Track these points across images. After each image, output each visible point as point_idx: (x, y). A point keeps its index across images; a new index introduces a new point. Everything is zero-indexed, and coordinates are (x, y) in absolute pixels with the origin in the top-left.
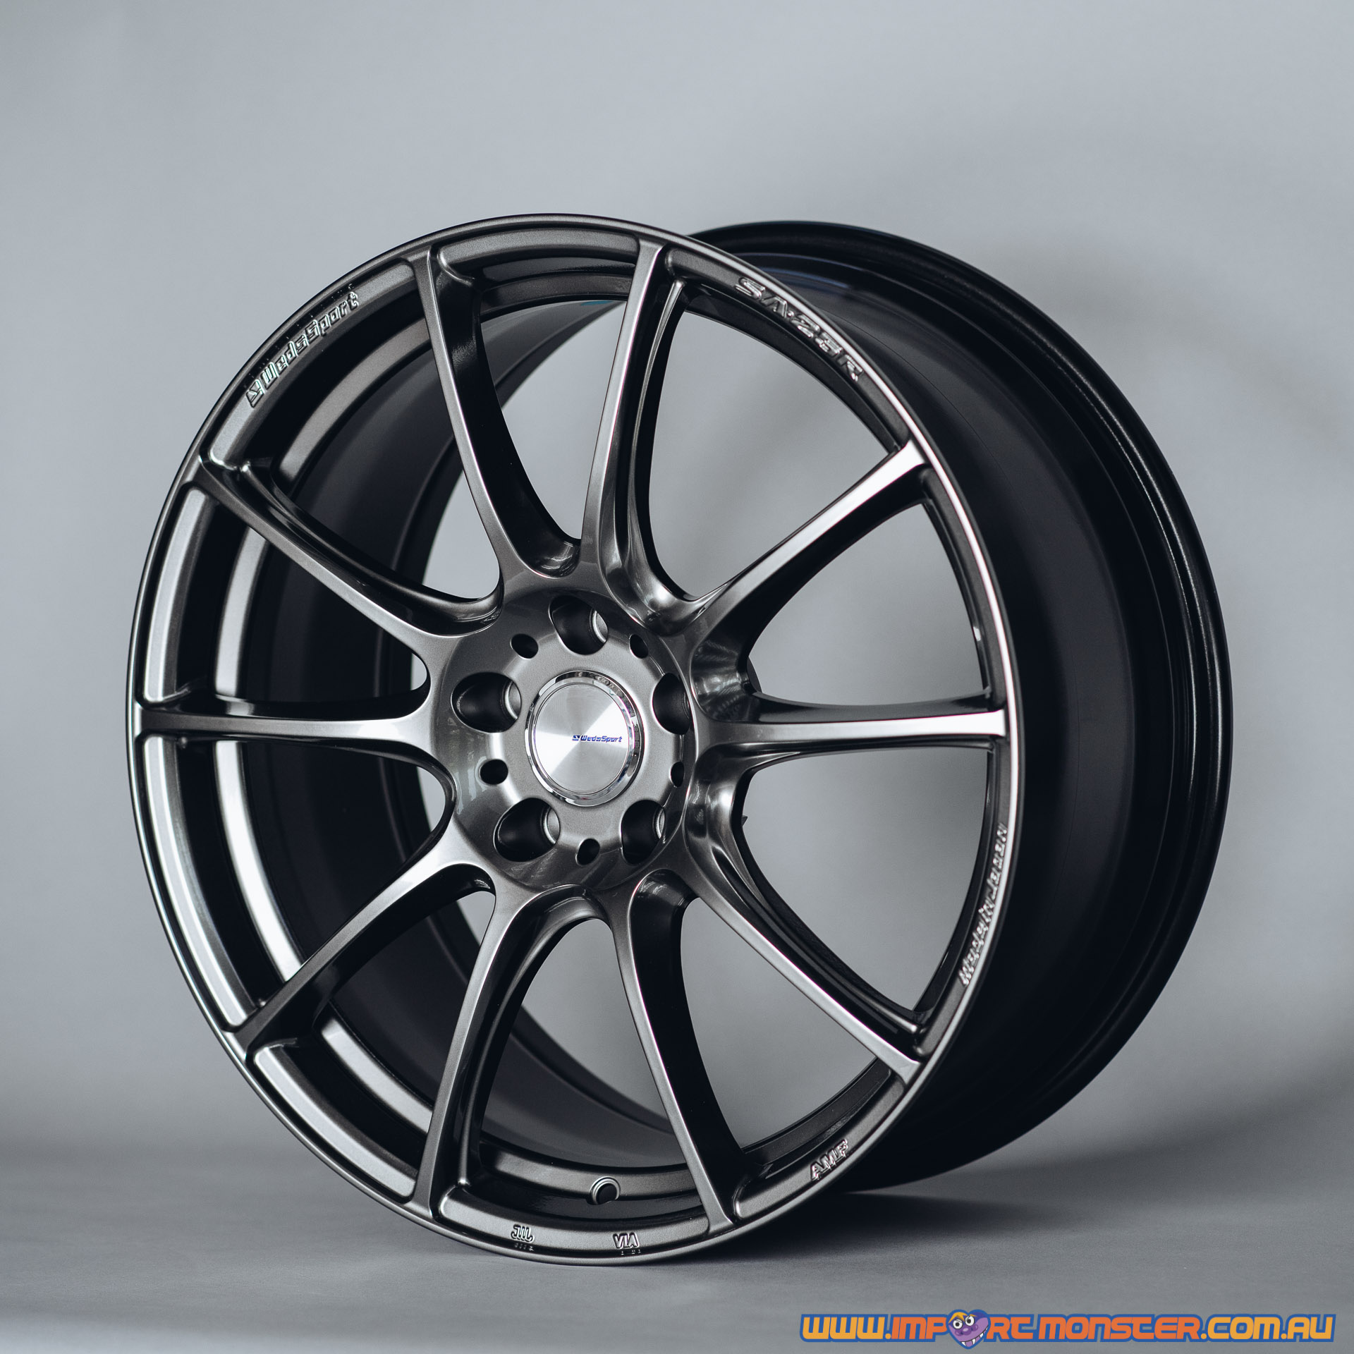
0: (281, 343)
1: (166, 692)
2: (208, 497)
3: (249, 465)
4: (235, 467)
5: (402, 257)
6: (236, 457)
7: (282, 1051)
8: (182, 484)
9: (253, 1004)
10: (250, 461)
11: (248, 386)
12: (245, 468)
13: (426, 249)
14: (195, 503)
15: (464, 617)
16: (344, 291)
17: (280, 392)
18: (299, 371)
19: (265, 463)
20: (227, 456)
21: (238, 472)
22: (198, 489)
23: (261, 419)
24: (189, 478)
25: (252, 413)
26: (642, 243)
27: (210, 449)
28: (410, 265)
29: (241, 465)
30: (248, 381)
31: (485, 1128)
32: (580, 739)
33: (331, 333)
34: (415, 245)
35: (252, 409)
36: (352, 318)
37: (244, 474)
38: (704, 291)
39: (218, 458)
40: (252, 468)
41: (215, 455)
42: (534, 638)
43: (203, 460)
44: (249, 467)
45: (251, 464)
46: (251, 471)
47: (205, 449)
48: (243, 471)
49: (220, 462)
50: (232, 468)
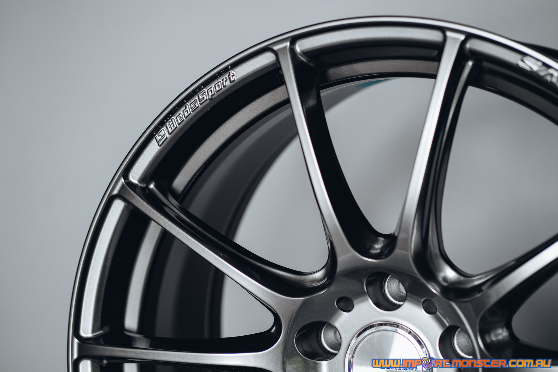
0: (181, 104)
2: (126, 204)
3: (154, 184)
5: (270, 47)
6: (146, 178)
8: (110, 196)
10: (154, 181)
11: (157, 133)
12: (152, 186)
13: (287, 41)
14: (118, 207)
16: (226, 70)
17: (178, 137)
18: (191, 123)
19: (163, 183)
20: (140, 178)
21: (148, 188)
22: (120, 199)
23: (164, 154)
24: (115, 192)
25: (159, 150)
26: (449, 34)
27: (129, 173)
28: (275, 53)
29: (149, 184)
30: (157, 129)
33: (215, 98)
34: (279, 39)
35: (159, 148)
36: (231, 87)
37: (151, 190)
39: (134, 179)
40: (156, 186)
41: (132, 177)
42: (352, 299)
43: (125, 181)
44: (154, 185)
45: (155, 183)
46: (155, 188)
47: (126, 174)
48: (150, 188)
49: (135, 181)
50: (144, 185)
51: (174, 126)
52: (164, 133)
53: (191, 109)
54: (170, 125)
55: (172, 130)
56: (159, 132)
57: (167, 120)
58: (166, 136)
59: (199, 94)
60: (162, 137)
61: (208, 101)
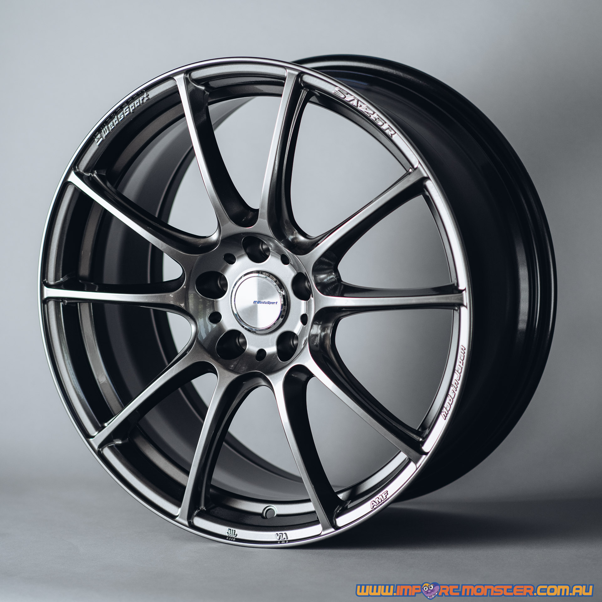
1: (56, 279)
6: (89, 169)
7: (114, 447)
9: (100, 425)
17: (111, 139)
18: (120, 129)
25: (98, 149)
26: (289, 71)
27: (77, 165)
31: (212, 483)
32: (257, 303)
38: (317, 93)
42: (234, 255)
49: (82, 172)
50: (88, 175)
51: (107, 132)
55: (106, 134)
57: (103, 128)
59: (124, 109)
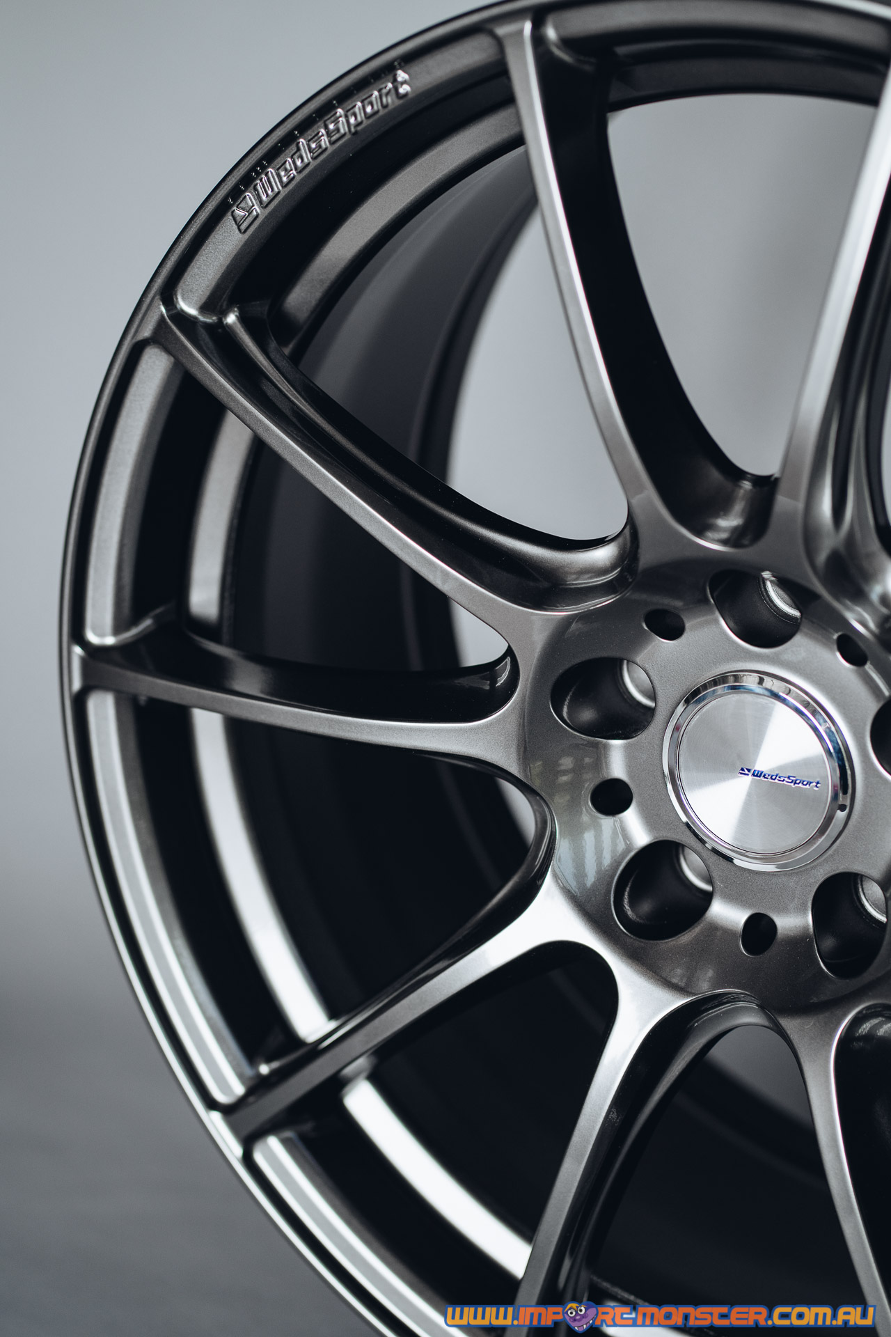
0: (288, 140)
1: (118, 629)
2: (174, 360)
3: (237, 314)
4: (214, 318)
5: (488, 24)
6: (216, 303)
8: (134, 341)
9: (251, 1072)
10: (239, 308)
12: (231, 319)
13: (525, 18)
15: (575, 580)
16: (389, 69)
17: (284, 215)
18: (313, 183)
19: (260, 309)
20: (204, 299)
21: (220, 323)
22: (158, 349)
23: (254, 251)
24: (146, 332)
25: (241, 242)
27: (177, 291)
28: (497, 38)
29: (225, 313)
30: (235, 195)
32: (751, 774)
33: (363, 131)
34: (507, 9)
35: (240, 235)
36: (398, 110)
37: (227, 329)
39: (189, 305)
40: (242, 319)
41: (185, 300)
42: (680, 615)
43: (166, 309)
44: (236, 316)
45: (240, 314)
46: (240, 323)
47: (168, 294)
48: (227, 323)
49: (192, 311)
50: (210, 319)
51: (273, 190)
52: (250, 204)
53: (310, 152)
54: (264, 187)
55: (269, 199)
56: (239, 201)
57: (258, 174)
58: (256, 211)
59: (327, 120)
60: (247, 214)
61: (348, 137)
